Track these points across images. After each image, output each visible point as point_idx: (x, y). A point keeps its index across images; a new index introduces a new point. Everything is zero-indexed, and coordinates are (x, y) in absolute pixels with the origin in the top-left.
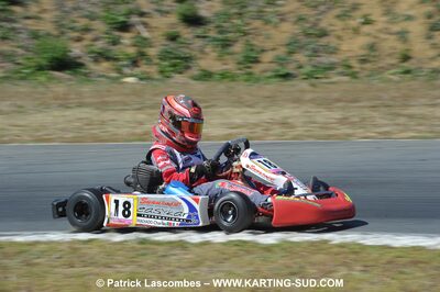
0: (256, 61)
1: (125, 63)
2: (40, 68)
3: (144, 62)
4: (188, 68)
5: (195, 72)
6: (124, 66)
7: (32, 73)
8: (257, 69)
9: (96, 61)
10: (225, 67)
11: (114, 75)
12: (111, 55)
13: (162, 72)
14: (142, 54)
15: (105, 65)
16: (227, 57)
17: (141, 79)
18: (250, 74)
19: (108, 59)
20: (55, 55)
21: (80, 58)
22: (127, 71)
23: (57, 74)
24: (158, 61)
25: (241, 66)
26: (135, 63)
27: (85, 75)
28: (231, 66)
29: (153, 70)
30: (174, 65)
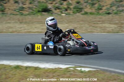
0: (101, 9)
1: (63, 10)
2: (39, 11)
3: (69, 9)
4: (81, 11)
5: (83, 12)
6: (63, 11)
7: (36, 13)
8: (101, 11)
9: (56, 9)
10: (92, 11)
11: (60, 13)
12: (60, 8)
13: (73, 12)
14: (68, 7)
15: (58, 10)
16: (93, 8)
17: (67, 14)
18: (98, 13)
19: (59, 9)
20: (43, 8)
21: (51, 8)
22: (64, 12)
23: (43, 13)
24: (73, 9)
25: (97, 11)
26: (66, 10)
27: (52, 13)
28: (94, 11)
29: (71, 12)
30: (77, 11)
